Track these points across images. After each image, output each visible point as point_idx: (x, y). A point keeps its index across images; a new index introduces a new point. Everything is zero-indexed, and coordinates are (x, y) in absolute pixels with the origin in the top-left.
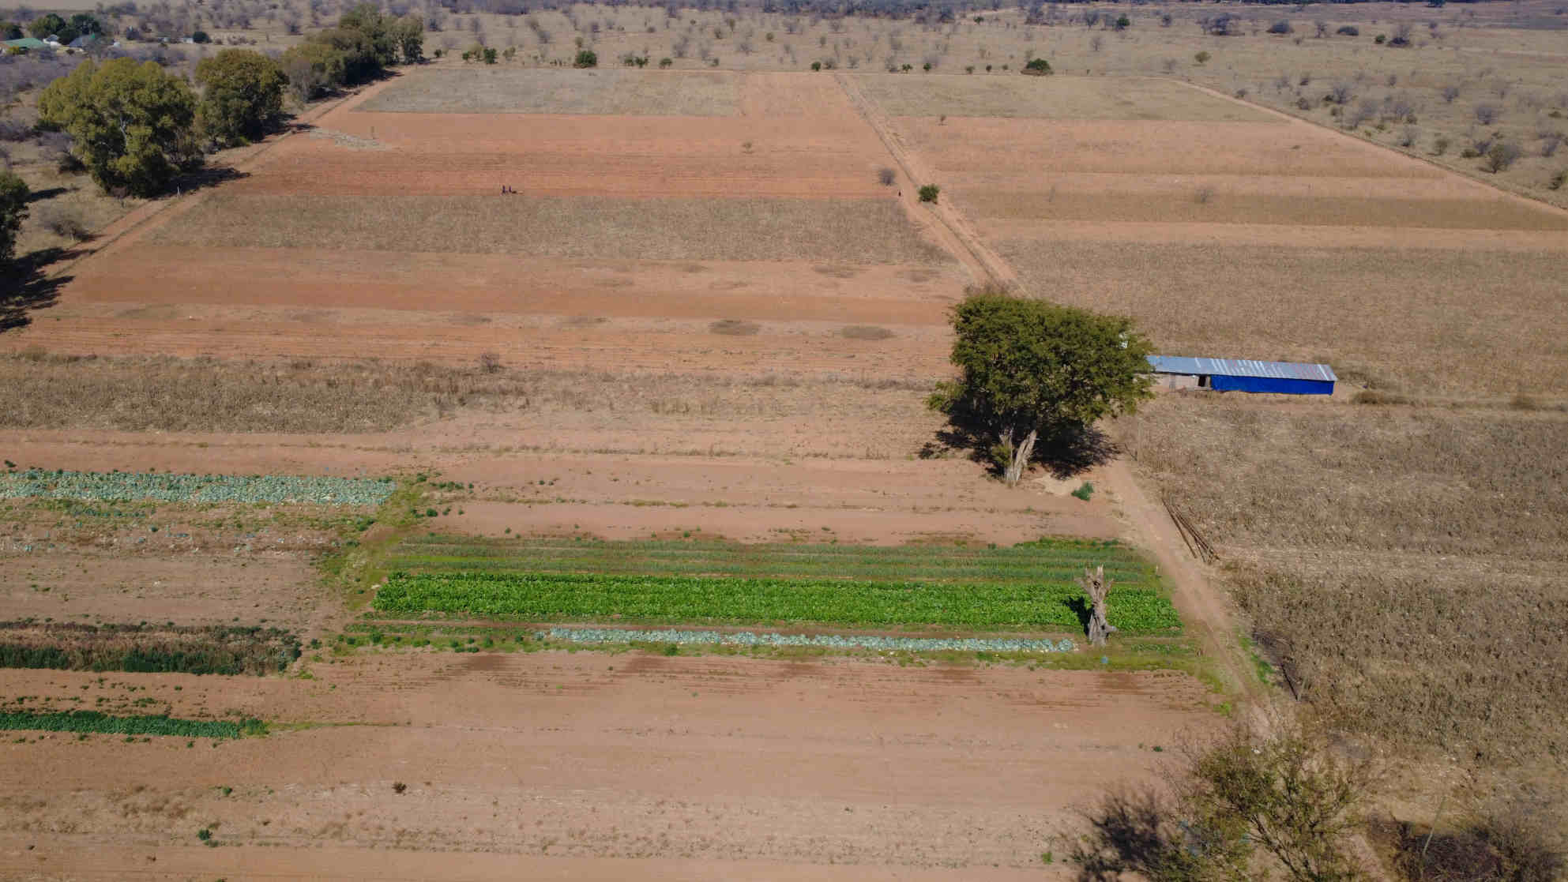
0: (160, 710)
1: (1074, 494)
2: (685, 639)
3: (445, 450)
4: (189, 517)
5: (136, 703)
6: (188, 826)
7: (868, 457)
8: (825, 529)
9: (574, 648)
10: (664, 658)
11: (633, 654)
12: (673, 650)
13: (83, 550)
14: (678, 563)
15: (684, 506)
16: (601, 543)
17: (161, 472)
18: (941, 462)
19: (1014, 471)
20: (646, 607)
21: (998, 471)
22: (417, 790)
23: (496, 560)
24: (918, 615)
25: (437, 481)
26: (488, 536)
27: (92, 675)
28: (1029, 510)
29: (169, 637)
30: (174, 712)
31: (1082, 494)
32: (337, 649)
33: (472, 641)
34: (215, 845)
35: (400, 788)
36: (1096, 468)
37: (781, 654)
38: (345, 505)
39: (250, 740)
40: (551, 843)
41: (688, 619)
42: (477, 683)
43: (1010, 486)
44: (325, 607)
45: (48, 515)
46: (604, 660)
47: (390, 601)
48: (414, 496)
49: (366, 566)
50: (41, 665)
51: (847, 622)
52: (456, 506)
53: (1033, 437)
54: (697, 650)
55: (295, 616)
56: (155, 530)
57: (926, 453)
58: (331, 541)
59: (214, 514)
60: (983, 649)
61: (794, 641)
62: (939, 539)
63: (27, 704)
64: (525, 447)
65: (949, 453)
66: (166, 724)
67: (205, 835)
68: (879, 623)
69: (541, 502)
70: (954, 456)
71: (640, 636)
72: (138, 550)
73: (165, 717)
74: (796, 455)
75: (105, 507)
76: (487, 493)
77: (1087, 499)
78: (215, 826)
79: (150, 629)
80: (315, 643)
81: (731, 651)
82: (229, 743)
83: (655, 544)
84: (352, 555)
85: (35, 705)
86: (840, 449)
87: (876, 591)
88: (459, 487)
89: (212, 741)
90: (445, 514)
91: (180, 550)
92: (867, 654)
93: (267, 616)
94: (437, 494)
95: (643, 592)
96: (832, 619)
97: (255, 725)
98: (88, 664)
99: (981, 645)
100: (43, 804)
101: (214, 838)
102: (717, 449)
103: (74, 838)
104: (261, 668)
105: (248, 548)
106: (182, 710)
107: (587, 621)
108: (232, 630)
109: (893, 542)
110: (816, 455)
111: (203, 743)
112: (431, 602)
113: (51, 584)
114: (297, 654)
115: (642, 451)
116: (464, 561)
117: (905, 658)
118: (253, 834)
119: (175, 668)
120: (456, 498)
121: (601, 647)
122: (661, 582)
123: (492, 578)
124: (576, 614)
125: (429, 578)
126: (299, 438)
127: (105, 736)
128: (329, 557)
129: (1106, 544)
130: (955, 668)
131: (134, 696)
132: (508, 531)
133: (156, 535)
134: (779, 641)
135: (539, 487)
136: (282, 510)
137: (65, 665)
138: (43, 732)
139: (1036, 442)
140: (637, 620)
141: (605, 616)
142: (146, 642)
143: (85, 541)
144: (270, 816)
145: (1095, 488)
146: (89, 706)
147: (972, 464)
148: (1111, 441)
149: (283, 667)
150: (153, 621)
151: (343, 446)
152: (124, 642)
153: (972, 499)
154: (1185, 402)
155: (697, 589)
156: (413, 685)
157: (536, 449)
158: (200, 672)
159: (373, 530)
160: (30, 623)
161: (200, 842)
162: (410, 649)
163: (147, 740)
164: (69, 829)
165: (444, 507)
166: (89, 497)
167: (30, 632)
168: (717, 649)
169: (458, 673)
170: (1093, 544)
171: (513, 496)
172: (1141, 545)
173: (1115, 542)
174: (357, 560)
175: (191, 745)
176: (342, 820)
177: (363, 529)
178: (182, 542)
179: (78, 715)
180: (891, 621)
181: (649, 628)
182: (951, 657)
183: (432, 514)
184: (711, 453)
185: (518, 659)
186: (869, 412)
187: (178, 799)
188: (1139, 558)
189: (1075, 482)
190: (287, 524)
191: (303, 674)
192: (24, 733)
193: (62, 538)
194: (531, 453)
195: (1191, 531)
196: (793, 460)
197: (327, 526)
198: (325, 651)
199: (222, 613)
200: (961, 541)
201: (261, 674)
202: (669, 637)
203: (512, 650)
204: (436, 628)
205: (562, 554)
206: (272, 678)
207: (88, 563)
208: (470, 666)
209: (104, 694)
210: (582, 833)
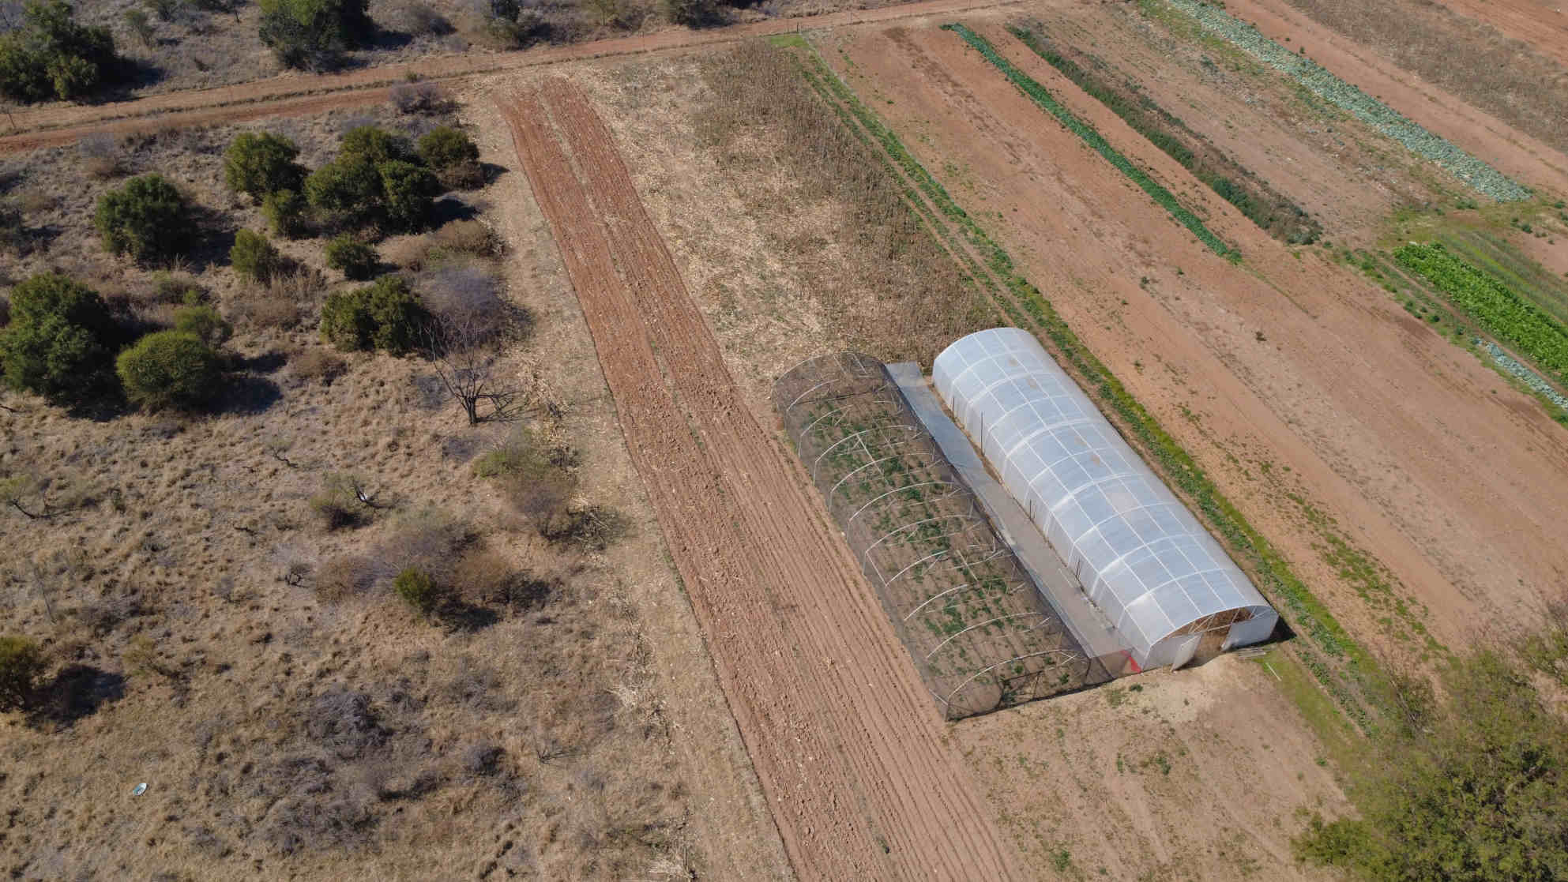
0: (1201, 216)
4: (1359, 135)
5: (1196, 206)
6: (1144, 272)
9: (1486, 364)
10: (1548, 418)
11: (1527, 399)
13: (1276, 119)
17: (1382, 101)
22: (1268, 348)
23: (1524, 284)
27: (1195, 180)
29: (1255, 188)
30: (1207, 222)
32: (1335, 256)
33: (1425, 311)
34: (1143, 288)
35: (1260, 337)
38: (1471, 187)
39: (1223, 261)
40: (1298, 424)
42: (1388, 332)
44: (1363, 232)
45: (1284, 89)
46: (1496, 384)
47: (1409, 255)
48: (1532, 212)
49: (1427, 228)
50: (1178, 159)
52: (1553, 237)
55: (1338, 224)
56: (1329, 131)
58: (1427, 201)
59: (1376, 143)
63: (1151, 173)
66: (1196, 225)
67: (1145, 281)
71: (1551, 394)
72: (1305, 136)
73: (1199, 221)
75: (1320, 103)
78: (1155, 281)
79: (1252, 178)
80: (1328, 245)
82: (1212, 255)
84: (1428, 217)
85: (1154, 175)
89: (1205, 247)
90: (1537, 236)
91: (1327, 150)
93: (1322, 214)
97: (1236, 257)
98: (1200, 174)
100: (1102, 217)
101: (1148, 286)
104: (1278, 234)
105: (1368, 173)
106: (1211, 225)
107: (1530, 360)
108: (1292, 207)
111: (1200, 245)
112: (1434, 273)
113: (1236, 126)
114: (1309, 242)
116: (1500, 269)
119: (1235, 203)
121: (1510, 378)
123: (1500, 290)
124: (1525, 349)
125: (1457, 261)
126: (1506, 129)
127: (1163, 210)
128: (1410, 209)
131: (1199, 202)
133: (1326, 134)
136: (1423, 165)
137: (1189, 166)
138: (1140, 188)
141: (1547, 366)
142: (1240, 182)
144: (1183, 298)
146: (1174, 192)
149: (1291, 242)
150: (1259, 175)
151: (1532, 152)
152: (1231, 175)
156: (1349, 303)
158: (1246, 214)
159: (1467, 213)
160: (1201, 138)
161: (1139, 281)
162: (1378, 287)
165: (1543, 232)
166: (1319, 92)
169: (1386, 318)
174: (1426, 222)
175: (1193, 242)
177: (1460, 208)
178: (1335, 147)
179: (1165, 192)
183: (1527, 230)
185: (1439, 341)
187: (1156, 259)
190: (1414, 176)
191: (1297, 255)
193: (1274, 106)
197: (1438, 192)
198: (1326, 252)
199: (1301, 196)
201: (1274, 237)
203: (1443, 334)
204: (1414, 289)
206: (1277, 243)
207: (1269, 127)
210: (1323, 436)
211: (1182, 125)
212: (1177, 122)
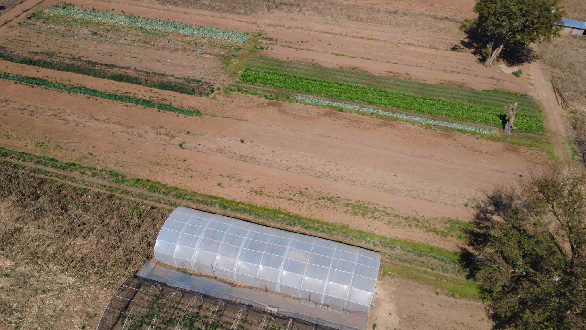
0: (168, 103)
1: (513, 73)
2: (347, 107)
3: (269, 25)
4: (180, 38)
5: (161, 99)
6: (175, 141)
7: (430, 47)
8: (407, 74)
9: (306, 104)
10: (338, 112)
11: (327, 109)
12: (341, 110)
13: (146, 46)
14: (348, 79)
15: (354, 58)
16: (321, 67)
17: (171, 21)
18: (460, 53)
19: (489, 61)
20: (334, 93)
21: (483, 60)
22: (248, 143)
23: (283, 69)
24: (437, 112)
25: (265, 36)
26: (280, 59)
27: (148, 88)
28: (492, 77)
29: (172, 79)
30: (173, 104)
31: (516, 74)
32: (226, 92)
33: (271, 96)
34: (184, 149)
35: (242, 141)
36: (526, 64)
37: (381, 118)
38: (232, 41)
39: (195, 118)
40: (290, 168)
41: (349, 100)
42: (271, 111)
43: (486, 67)
44: (223, 77)
45: (135, 32)
46: (315, 110)
47: (245, 78)
48: (256, 41)
49: (238, 64)
50: (132, 83)
51: (409, 110)
52: (270, 47)
53: (502, 47)
54: (351, 112)
55: (213, 78)
56: (169, 42)
57: (454, 49)
58: (226, 54)
59: (188, 39)
60: (460, 128)
61: (387, 114)
62: (452, 84)
63: (128, 94)
64: (298, 28)
65: (464, 50)
66: (170, 108)
67: (180, 145)
68: (421, 112)
69: (301, 49)
70: (466, 52)
71: (330, 103)
72: (163, 48)
73: (170, 106)
74: (401, 43)
75: (153, 31)
76: (282, 43)
77: (518, 76)
78: (184, 143)
79: (166, 76)
80: (219, 89)
81: (363, 114)
82: (190, 117)
83: (340, 70)
84: (233, 60)
85: (131, 95)
86: (420, 43)
87: (422, 100)
88: (272, 40)
89: (185, 116)
90: (267, 49)
91: (177, 50)
92: (414, 123)
93: (204, 77)
94: (264, 41)
95: (334, 88)
96: (403, 108)
97: (198, 113)
98: (147, 84)
99: (460, 127)
100: (133, 127)
101: (183, 147)
102: (370, 37)
103: (142, 139)
104: (201, 94)
105: (199, 52)
106: (175, 104)
107: (312, 95)
108: (192, 80)
109: (433, 82)
110: (409, 44)
111: (181, 116)
112: (258, 80)
113: (136, 56)
114: (213, 91)
115: (341, 35)
116: (272, 67)
117: (428, 126)
118: (195, 147)
119: (174, 90)
120: (271, 44)
121: (316, 105)
122: (341, 85)
123: (280, 75)
124: (309, 92)
125: (259, 72)
126: (218, 14)
127: (152, 108)
128: (225, 59)
129: (522, 95)
130: (447, 133)
131: (161, 97)
132: (288, 58)
133: (168, 44)
134: (381, 113)
135: (301, 43)
136: (210, 40)
137: (140, 84)
138: (133, 104)
139: (502, 49)
140: (330, 97)
141: (319, 94)
142: (165, 80)
143: (147, 43)
144: (201, 143)
145: (523, 72)
146: (147, 98)
147: (473, 55)
148: (536, 54)
149: (208, 95)
150: (167, 73)
151: (233, 19)
152: (158, 79)
153: (469, 70)
154: (574, 41)
155: (354, 89)
156: (250, 108)
157: (302, 28)
158: (181, 93)
159: (240, 52)
160: (129, 68)
161: (178, 147)
162: (250, 95)
163: (164, 112)
164: (140, 136)
165: (266, 47)
166: (147, 27)
167: (129, 71)
168: (358, 112)
169: (265, 106)
170: (516, 95)
171: (291, 46)
172: (537, 98)
173: (525, 95)
174: (235, 62)
175: (177, 116)
176: (223, 148)
177: (237, 51)
178: (177, 47)
179: (143, 100)
180: (425, 112)
181: (334, 101)
182: (447, 129)
183: (262, 48)
184: (368, 38)
185: (286, 104)
186: (434, 29)
187: (173, 132)
188: (534, 103)
189: (515, 69)
190: (212, 46)
191: (214, 98)
192: (128, 104)
193: (139, 41)
194: (299, 30)
195: (561, 95)
196: (400, 45)
197: (225, 48)
198: (222, 92)
199: (189, 73)
200: (461, 86)
201: (201, 96)
202: (341, 105)
203: (284, 101)
204: (260, 90)
205: (306, 70)
206: (204, 98)
207: (147, 50)
208: (269, 104)
209: (152, 95)
210: (301, 167)
211: (116, 66)
212: (112, 66)
